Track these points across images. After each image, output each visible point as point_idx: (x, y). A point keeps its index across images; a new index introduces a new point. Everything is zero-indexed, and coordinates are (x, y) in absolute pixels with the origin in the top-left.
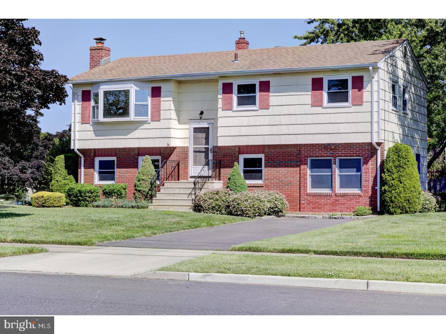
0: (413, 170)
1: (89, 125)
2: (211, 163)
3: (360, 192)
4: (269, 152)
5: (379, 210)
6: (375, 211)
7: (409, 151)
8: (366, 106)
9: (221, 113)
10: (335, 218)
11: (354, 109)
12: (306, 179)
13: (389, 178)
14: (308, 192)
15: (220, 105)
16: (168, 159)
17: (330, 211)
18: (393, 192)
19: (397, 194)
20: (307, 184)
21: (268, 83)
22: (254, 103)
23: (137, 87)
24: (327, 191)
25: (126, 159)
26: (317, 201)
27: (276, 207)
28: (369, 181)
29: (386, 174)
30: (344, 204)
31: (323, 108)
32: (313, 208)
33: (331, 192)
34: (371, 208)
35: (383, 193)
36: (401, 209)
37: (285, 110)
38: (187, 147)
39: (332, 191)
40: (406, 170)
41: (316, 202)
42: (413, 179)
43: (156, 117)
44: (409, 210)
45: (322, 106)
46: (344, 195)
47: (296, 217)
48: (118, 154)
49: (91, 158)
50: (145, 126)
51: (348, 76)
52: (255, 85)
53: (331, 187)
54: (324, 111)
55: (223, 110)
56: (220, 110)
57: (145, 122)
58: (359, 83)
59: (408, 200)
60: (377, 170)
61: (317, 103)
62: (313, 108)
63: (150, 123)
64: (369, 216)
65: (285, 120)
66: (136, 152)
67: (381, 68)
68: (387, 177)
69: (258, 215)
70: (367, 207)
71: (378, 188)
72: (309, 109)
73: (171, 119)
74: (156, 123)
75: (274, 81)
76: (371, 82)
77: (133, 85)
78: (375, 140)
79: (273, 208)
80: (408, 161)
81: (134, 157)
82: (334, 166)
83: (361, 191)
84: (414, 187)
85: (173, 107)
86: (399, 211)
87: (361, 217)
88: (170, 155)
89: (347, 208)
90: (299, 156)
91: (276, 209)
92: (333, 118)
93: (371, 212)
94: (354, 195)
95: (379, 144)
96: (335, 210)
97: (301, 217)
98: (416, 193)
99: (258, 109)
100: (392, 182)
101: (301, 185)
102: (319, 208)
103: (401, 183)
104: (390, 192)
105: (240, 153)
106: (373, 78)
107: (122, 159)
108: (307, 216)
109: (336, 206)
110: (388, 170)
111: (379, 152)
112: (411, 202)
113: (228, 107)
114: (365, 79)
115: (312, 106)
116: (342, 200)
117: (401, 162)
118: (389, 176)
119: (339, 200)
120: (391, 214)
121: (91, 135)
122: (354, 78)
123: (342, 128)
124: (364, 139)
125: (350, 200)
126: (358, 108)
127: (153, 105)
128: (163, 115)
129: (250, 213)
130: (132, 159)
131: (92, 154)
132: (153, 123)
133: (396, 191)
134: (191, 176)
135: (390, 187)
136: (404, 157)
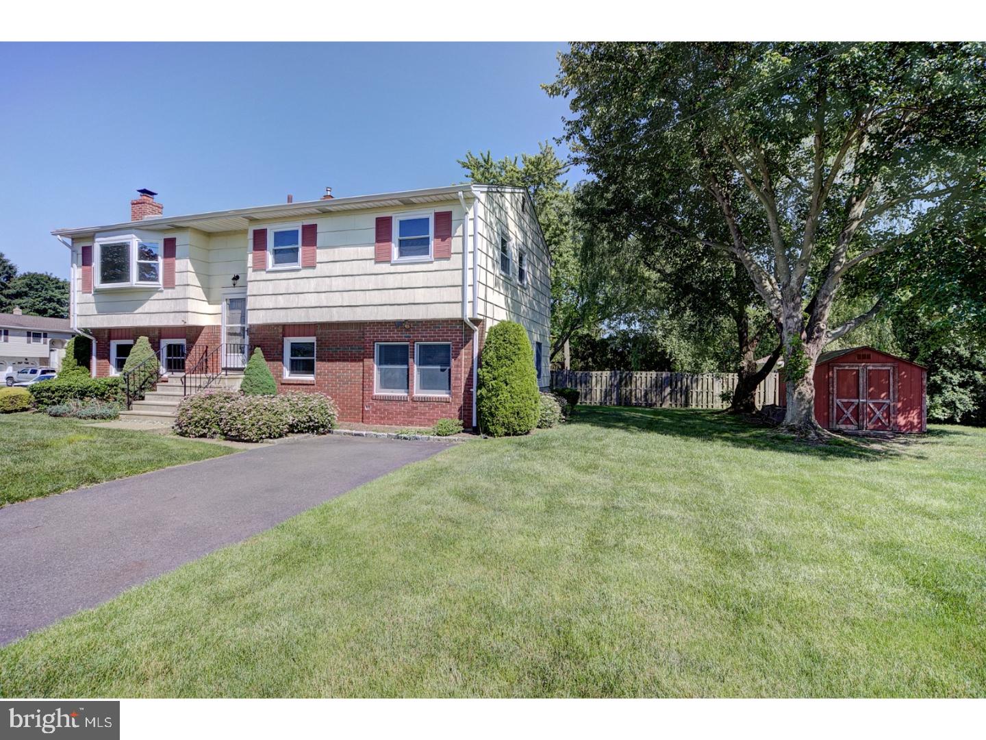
0: (526, 363)
1: (91, 295)
3: (447, 396)
4: (322, 334)
5: (474, 424)
6: (469, 428)
7: (521, 332)
8: (456, 261)
9: (251, 275)
10: (405, 438)
11: (436, 265)
12: (372, 375)
13: (488, 376)
14: (375, 394)
15: (250, 263)
16: (194, 343)
17: (404, 424)
18: (494, 399)
19: (500, 404)
20: (373, 382)
21: (314, 227)
22: (296, 261)
23: (139, 237)
24: (401, 393)
26: (387, 407)
27: (311, 421)
28: (461, 380)
29: (484, 370)
30: (424, 414)
31: (392, 265)
32: (382, 418)
33: (406, 394)
34: (462, 422)
35: (480, 399)
36: (505, 428)
37: (337, 269)
38: (218, 327)
39: (408, 393)
40: (516, 364)
41: (385, 410)
42: (527, 378)
43: (170, 283)
44: (518, 429)
45: (389, 262)
46: (424, 401)
47: (349, 434)
48: (135, 336)
49: (104, 341)
50: (156, 296)
51: (429, 214)
52: (297, 231)
53: (408, 386)
54: (393, 269)
55: (254, 271)
56: (250, 270)
57: (156, 290)
58: (444, 224)
59: (518, 413)
60: (473, 363)
61: (382, 258)
62: (378, 265)
63: (162, 291)
64: (455, 437)
65: (338, 283)
66: (157, 333)
67: (479, 200)
68: (485, 374)
69: (267, 438)
70: (457, 421)
71: (474, 390)
72: (371, 267)
73: (188, 285)
74: (170, 291)
75: (323, 226)
76: (462, 221)
77: (134, 236)
78: (469, 314)
79: (304, 423)
80: (519, 349)
81: (153, 340)
82: (411, 360)
83: (449, 394)
84: (528, 392)
85: (191, 268)
86: (501, 430)
87: (444, 437)
88: (197, 338)
89: (429, 420)
90: (363, 340)
91: (311, 424)
92: (405, 280)
93: (462, 428)
94: (439, 401)
95: (476, 322)
96: (411, 423)
97: (356, 435)
98: (529, 402)
99: (300, 267)
100: (493, 382)
101: (366, 384)
102: (389, 419)
103: (507, 384)
104: (489, 398)
105: (284, 336)
106: (467, 213)
108: (364, 433)
109: (412, 416)
110: (487, 363)
111: (476, 335)
112: (521, 415)
113: (260, 266)
114: (454, 217)
115: (376, 262)
116: (421, 406)
117: (508, 350)
118: (488, 372)
119: (416, 408)
120: (491, 434)
121: (92, 309)
122: (437, 215)
123: (420, 295)
124: (453, 312)
125: (433, 409)
126: (444, 264)
127: (165, 265)
128: (178, 279)
129: (250, 434)
131: (106, 336)
132: (165, 291)
133: (499, 398)
134: (224, 366)
135: (489, 391)
136: (513, 342)
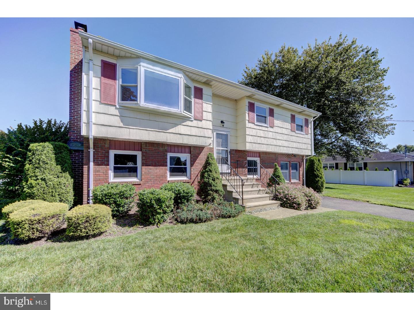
2: (229, 163)
4: (263, 157)
15: (247, 118)
16: (197, 157)
21: (273, 110)
22: (265, 123)
23: (184, 79)
25: (154, 155)
33: (289, 181)
37: (280, 130)
38: (213, 148)
43: (198, 117)
45: (295, 132)
48: (144, 148)
49: (104, 150)
50: (188, 123)
51: (303, 118)
54: (296, 135)
55: (249, 122)
56: (247, 122)
57: (189, 119)
58: (307, 123)
63: (192, 121)
66: (166, 148)
71: (304, 178)
73: (211, 121)
77: (183, 76)
81: (163, 153)
83: (299, 180)
85: (211, 110)
88: (199, 154)
90: (276, 160)
94: (298, 183)
99: (269, 126)
106: (312, 121)
107: (149, 154)
111: (304, 160)
113: (252, 121)
114: (309, 121)
115: (291, 131)
126: (307, 136)
127: (195, 103)
130: (161, 155)
131: (107, 146)
132: (195, 122)
